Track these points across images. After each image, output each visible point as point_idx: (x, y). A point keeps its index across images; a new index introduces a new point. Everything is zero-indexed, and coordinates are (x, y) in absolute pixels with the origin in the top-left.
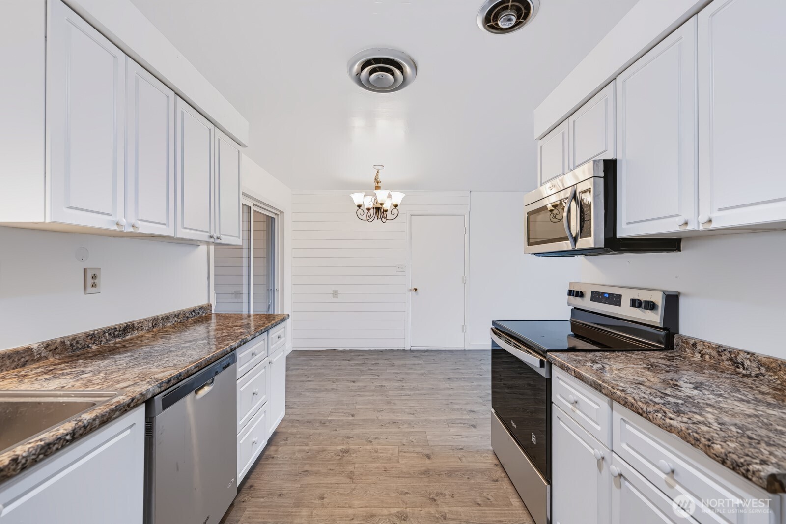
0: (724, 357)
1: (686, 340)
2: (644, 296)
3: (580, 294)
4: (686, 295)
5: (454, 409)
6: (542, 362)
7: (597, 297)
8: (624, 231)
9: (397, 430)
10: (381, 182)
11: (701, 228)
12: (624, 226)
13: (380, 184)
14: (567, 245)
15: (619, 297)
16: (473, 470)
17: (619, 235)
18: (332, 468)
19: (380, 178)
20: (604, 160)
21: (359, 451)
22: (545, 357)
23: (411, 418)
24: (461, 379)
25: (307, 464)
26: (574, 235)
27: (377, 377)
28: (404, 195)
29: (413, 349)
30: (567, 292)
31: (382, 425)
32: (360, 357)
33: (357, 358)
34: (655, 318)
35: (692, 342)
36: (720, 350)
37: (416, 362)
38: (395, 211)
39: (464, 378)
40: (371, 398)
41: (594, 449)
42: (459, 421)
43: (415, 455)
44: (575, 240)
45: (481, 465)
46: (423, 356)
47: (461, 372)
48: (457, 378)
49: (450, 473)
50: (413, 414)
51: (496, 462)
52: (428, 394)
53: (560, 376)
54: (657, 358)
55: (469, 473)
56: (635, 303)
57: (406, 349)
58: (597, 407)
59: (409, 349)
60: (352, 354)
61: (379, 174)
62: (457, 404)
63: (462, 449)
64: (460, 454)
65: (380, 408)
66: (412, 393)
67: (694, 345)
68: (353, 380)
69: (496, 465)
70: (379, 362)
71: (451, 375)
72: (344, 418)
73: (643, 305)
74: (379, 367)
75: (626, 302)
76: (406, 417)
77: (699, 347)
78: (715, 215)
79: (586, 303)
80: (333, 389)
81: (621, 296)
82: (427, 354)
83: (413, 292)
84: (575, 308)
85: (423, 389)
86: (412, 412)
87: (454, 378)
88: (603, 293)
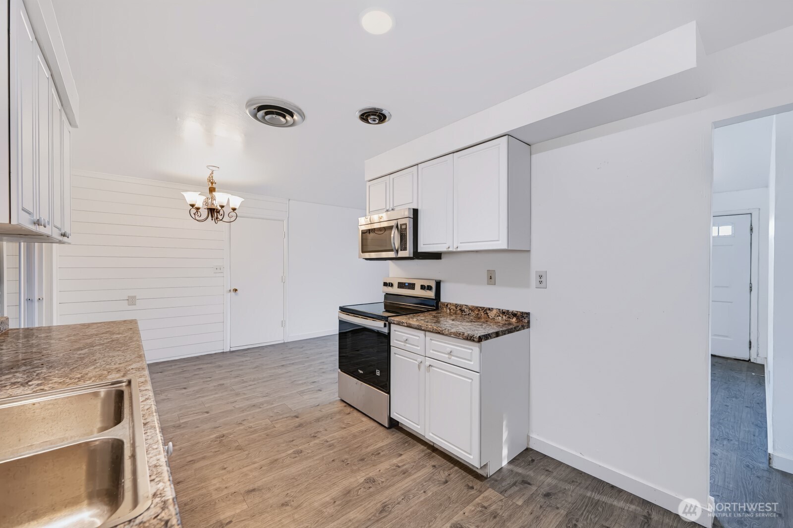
0: (458, 309)
1: (443, 304)
2: (426, 283)
3: (391, 285)
4: (443, 281)
5: (300, 384)
6: (385, 324)
7: (401, 285)
8: (422, 249)
9: (260, 410)
10: (216, 183)
11: (454, 250)
12: (422, 246)
13: (214, 185)
14: (392, 254)
15: (414, 284)
16: (331, 414)
17: (420, 250)
18: (217, 450)
19: (215, 179)
20: (413, 209)
21: (235, 432)
22: (387, 321)
23: (267, 399)
24: (293, 364)
25: (188, 456)
26: (397, 248)
27: (210, 379)
28: (244, 200)
29: (232, 349)
30: (383, 284)
31: (243, 410)
32: (173, 367)
33: (170, 368)
34: (431, 294)
35: (446, 304)
36: (456, 306)
37: (244, 359)
38: (233, 214)
39: (296, 363)
40: (216, 396)
41: (416, 360)
42: (308, 390)
43: (285, 419)
44: (397, 251)
45: (336, 409)
46: (247, 353)
47: (291, 359)
48: (289, 364)
49: (318, 420)
50: (267, 396)
51: (345, 404)
52: (271, 380)
53: (397, 329)
54: (434, 313)
55: (331, 416)
56: (423, 287)
57: (225, 351)
58: (418, 338)
59: (228, 350)
60: (161, 366)
61: (214, 175)
62: (301, 380)
63: (319, 405)
64: (319, 408)
65: (232, 400)
66: (256, 382)
67: (447, 305)
68: (184, 387)
69: (345, 406)
70: (201, 367)
71: (283, 363)
72: (200, 417)
73: (426, 288)
74: (205, 371)
75: (418, 287)
76: (262, 400)
77: (449, 306)
78: (459, 245)
79: (395, 290)
80: (164, 400)
81: (415, 284)
82: (249, 351)
83: (233, 293)
84: (387, 294)
85: (264, 378)
86: (264, 395)
87: (287, 364)
88: (405, 283)
